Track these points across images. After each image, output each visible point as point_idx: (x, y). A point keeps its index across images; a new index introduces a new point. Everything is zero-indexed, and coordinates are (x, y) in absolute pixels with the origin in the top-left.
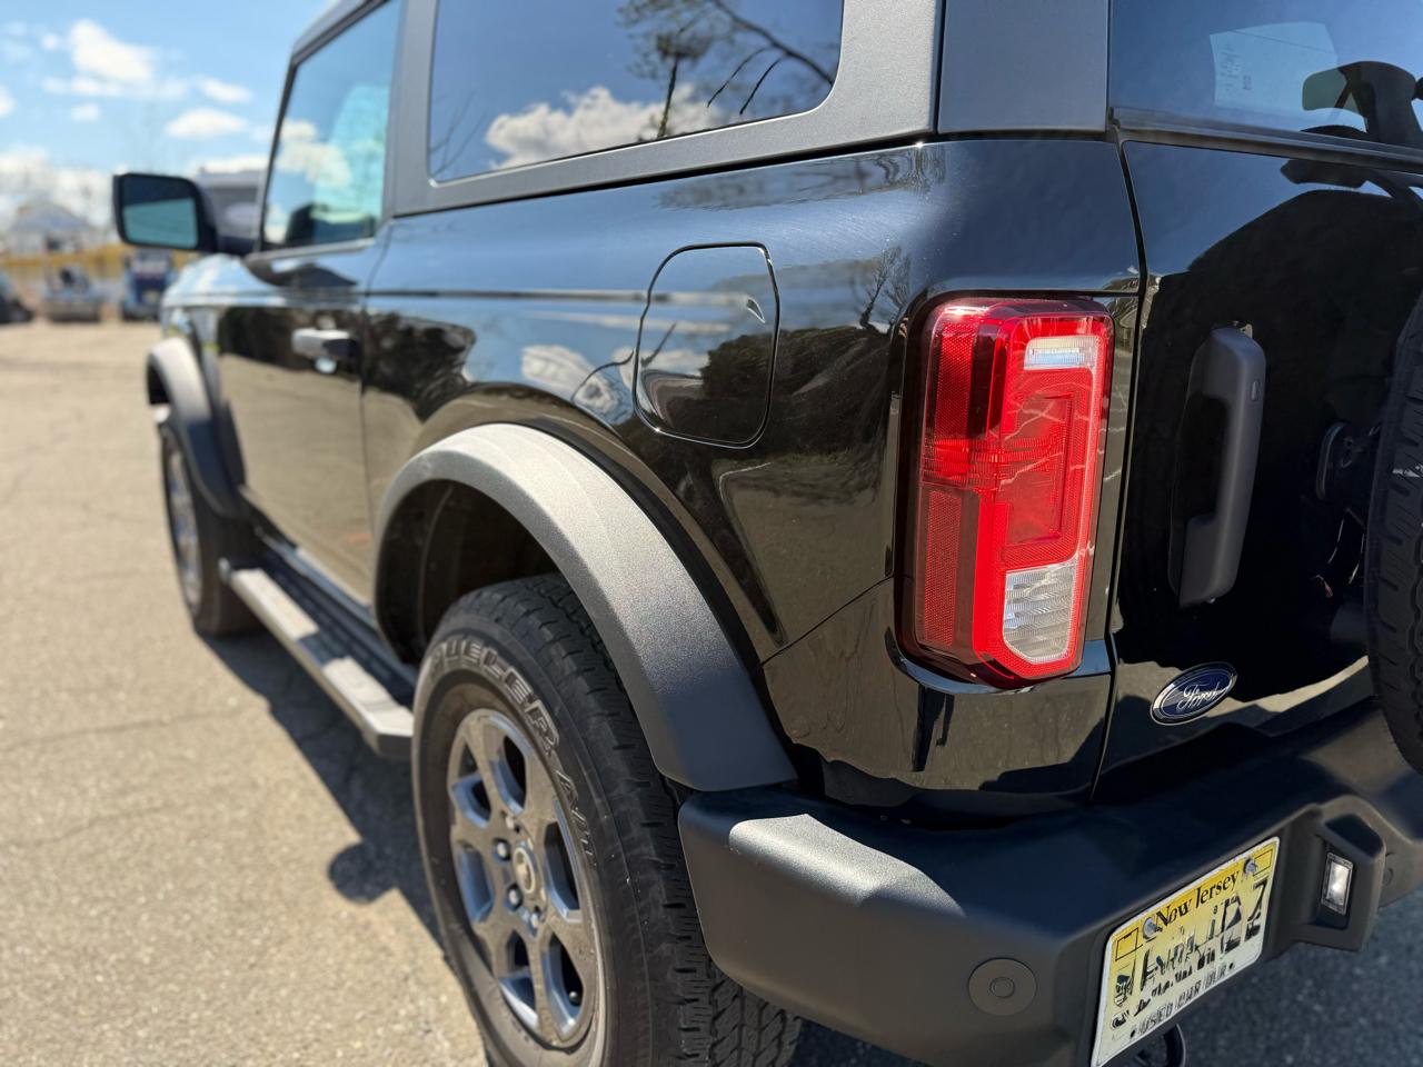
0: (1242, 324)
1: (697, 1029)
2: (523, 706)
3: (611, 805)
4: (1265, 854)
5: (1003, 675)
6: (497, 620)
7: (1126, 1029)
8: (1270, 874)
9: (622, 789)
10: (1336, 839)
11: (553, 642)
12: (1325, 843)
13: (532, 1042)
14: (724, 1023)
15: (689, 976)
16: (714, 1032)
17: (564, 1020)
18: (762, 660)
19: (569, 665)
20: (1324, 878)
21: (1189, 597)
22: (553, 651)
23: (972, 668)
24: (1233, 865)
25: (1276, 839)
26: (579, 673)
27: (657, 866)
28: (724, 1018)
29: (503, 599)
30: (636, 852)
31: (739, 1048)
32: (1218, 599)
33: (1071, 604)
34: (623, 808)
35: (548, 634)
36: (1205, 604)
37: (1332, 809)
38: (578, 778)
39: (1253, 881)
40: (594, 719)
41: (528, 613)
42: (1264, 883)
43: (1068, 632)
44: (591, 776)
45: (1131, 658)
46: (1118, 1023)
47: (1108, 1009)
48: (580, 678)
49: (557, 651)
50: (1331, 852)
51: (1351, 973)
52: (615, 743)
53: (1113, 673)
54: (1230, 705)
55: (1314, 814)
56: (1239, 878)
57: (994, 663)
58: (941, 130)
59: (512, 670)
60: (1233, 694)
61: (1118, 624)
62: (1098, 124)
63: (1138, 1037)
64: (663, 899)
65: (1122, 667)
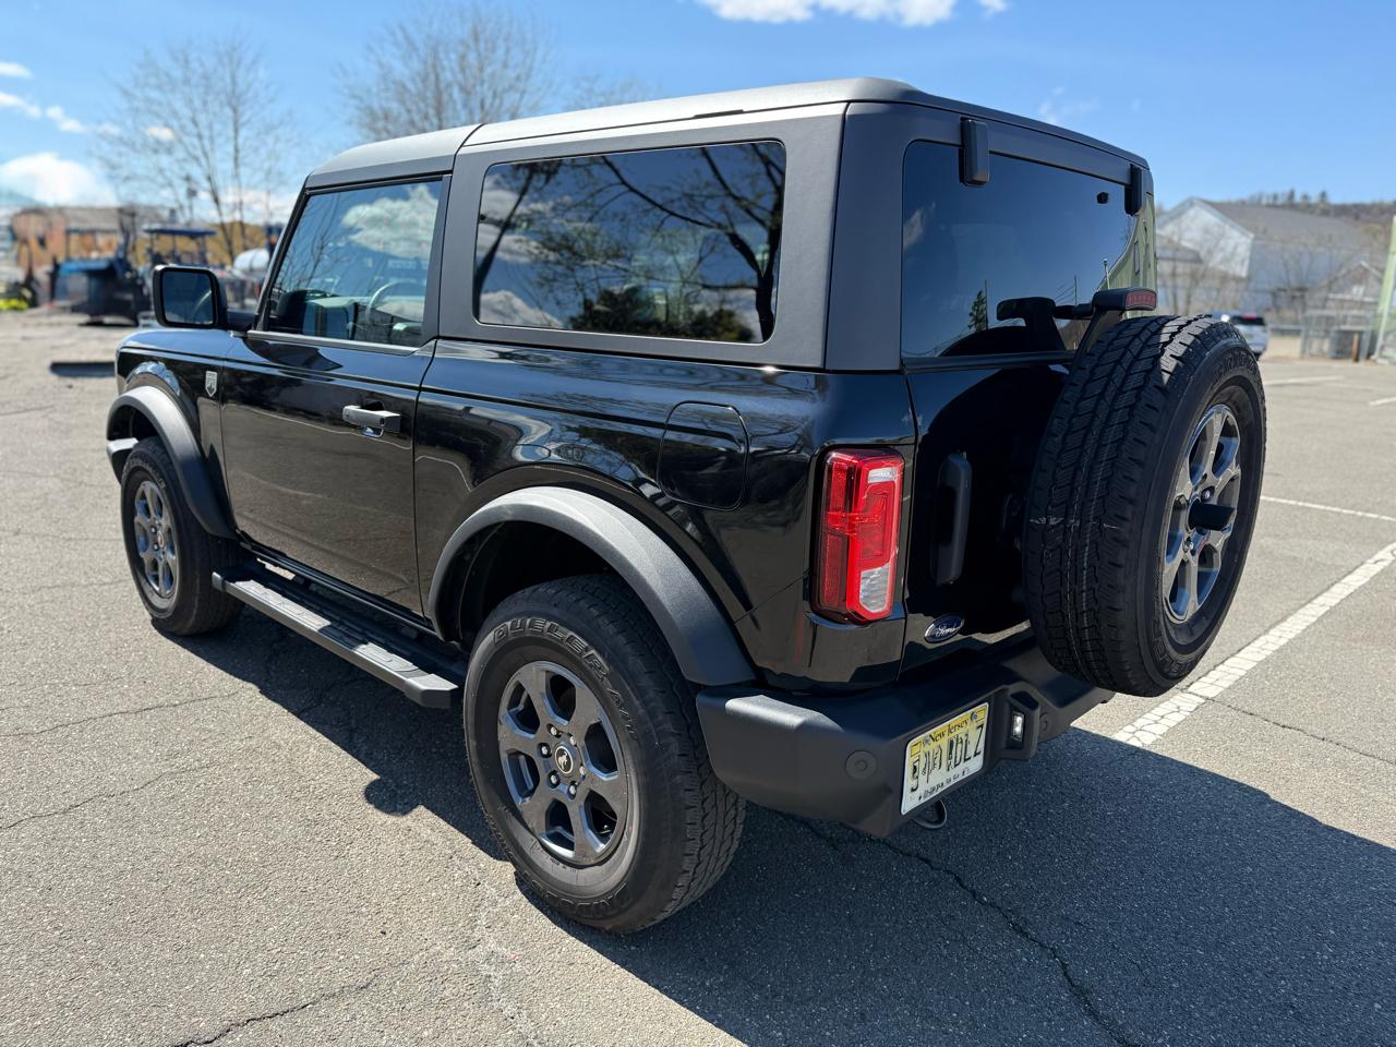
0: (962, 452)
1: (694, 824)
2: (580, 655)
3: (645, 703)
4: (982, 712)
5: (860, 620)
6: (555, 605)
7: (917, 793)
8: (985, 721)
9: (651, 694)
10: (1016, 703)
11: (599, 616)
12: (1011, 705)
13: (568, 868)
14: (709, 821)
15: (691, 793)
16: (703, 827)
17: (598, 846)
18: (735, 620)
19: (611, 629)
20: (1011, 724)
21: (940, 581)
22: (600, 621)
23: (846, 616)
24: (966, 715)
25: (987, 704)
26: (619, 633)
27: (673, 734)
28: (708, 817)
29: (557, 592)
30: (661, 728)
31: (714, 837)
32: (955, 582)
33: (888, 585)
34: (653, 704)
35: (594, 612)
36: (948, 584)
37: (1013, 688)
38: (622, 691)
39: (976, 725)
40: (631, 658)
41: (578, 600)
42: (982, 726)
43: (887, 598)
44: (632, 689)
45: (913, 611)
46: (913, 790)
47: (909, 783)
48: (620, 636)
49: (603, 621)
50: (1014, 711)
51: (1048, 812)
52: (645, 670)
53: (906, 618)
54: (960, 637)
55: (1007, 690)
56: (969, 722)
57: (855, 613)
58: (827, 368)
59: (571, 633)
60: (960, 632)
61: (907, 595)
62: (896, 367)
63: (923, 801)
64: (677, 752)
65: (910, 615)
